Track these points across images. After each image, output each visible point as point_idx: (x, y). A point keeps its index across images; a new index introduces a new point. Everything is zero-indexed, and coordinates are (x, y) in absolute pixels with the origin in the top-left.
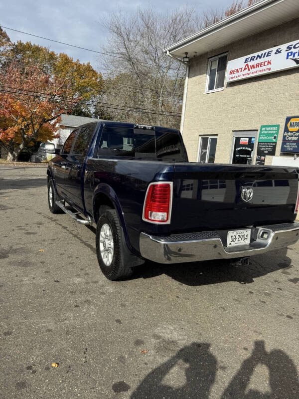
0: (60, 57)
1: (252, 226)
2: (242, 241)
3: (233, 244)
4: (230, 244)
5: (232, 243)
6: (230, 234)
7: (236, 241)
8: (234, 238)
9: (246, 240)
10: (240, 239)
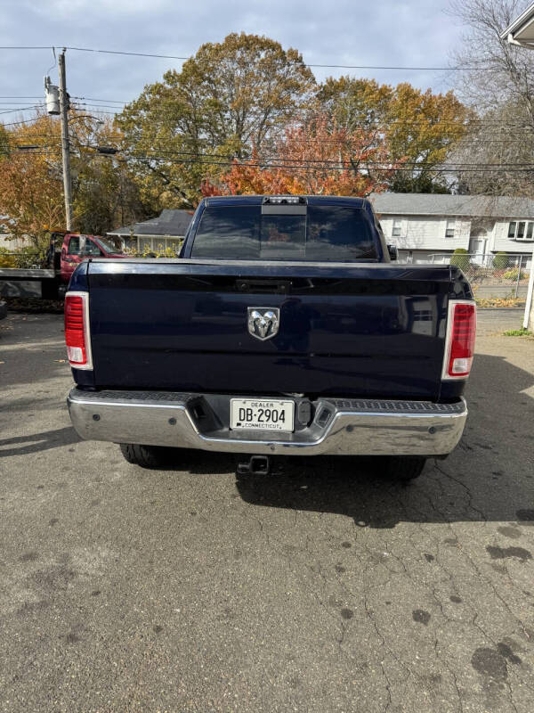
0: (397, 91)
1: (301, 395)
2: (270, 421)
3: (245, 425)
4: (239, 424)
5: (243, 423)
6: (237, 404)
7: (255, 421)
8: (247, 414)
9: (280, 422)
10: (264, 418)
